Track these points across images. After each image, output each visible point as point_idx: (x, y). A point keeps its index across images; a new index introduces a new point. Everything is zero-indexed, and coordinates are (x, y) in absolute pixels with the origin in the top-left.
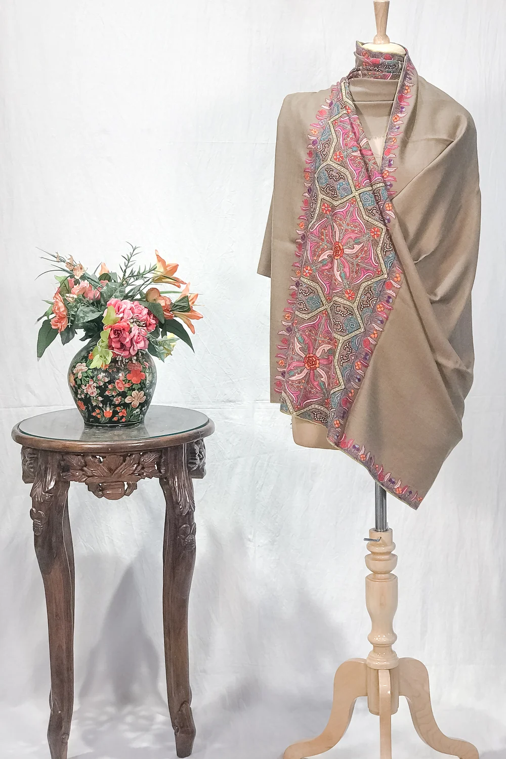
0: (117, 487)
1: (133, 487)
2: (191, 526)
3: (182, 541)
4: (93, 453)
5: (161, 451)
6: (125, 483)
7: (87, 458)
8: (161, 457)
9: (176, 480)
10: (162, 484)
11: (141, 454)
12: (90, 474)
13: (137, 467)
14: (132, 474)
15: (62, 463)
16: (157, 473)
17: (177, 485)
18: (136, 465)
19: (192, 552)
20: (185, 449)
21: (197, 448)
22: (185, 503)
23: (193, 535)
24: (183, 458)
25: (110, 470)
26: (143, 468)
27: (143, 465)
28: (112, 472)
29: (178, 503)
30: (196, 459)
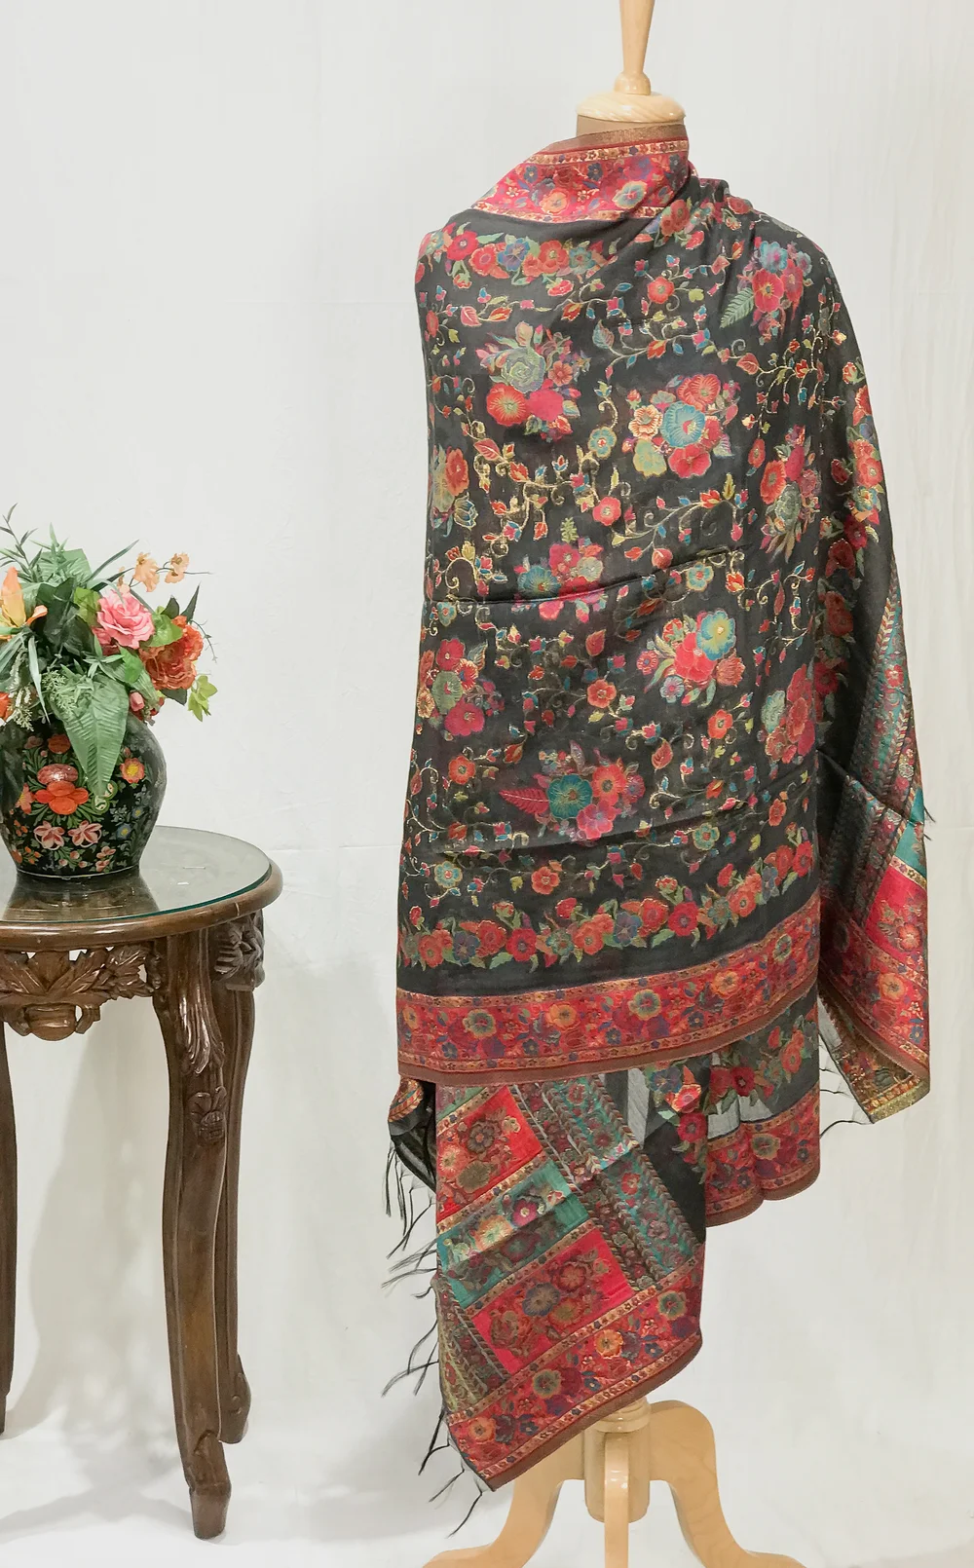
0: (64, 1014)
1: (92, 1015)
2: (213, 1097)
3: (195, 1125)
4: (18, 944)
5: (151, 945)
6: (78, 1008)
8: (151, 955)
9: (185, 1003)
10: (159, 1008)
11: (109, 949)
13: (100, 974)
14: (89, 989)
16: (142, 988)
17: (185, 1012)
18: (97, 972)
19: (216, 1145)
20: (204, 939)
21: (237, 934)
22: (201, 1049)
23: (218, 1113)
24: (200, 956)
25: (43, 980)
26: (113, 977)
27: (114, 972)
28: (48, 985)
29: (186, 1049)
30: (231, 956)
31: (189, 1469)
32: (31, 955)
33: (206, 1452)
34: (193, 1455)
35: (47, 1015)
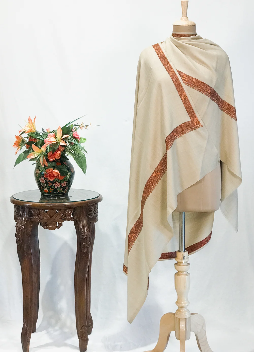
0: (55, 224)
1: (61, 225)
2: (87, 244)
3: (83, 251)
4: (44, 208)
5: (74, 209)
6: (58, 223)
7: (40, 210)
8: (74, 211)
9: (81, 222)
10: (75, 224)
12: (41, 218)
14: (61, 218)
15: (30, 212)
16: (72, 219)
17: (81, 225)
18: (62, 215)
19: (88, 256)
20: (85, 208)
21: (92, 208)
22: (85, 233)
23: (88, 248)
24: (85, 212)
25: (50, 216)
26: (65, 216)
27: (66, 215)
28: (51, 217)
29: (81, 233)
30: (91, 213)
31: (79, 334)
32: (47, 210)
33: (83, 330)
34: (80, 331)
35: (51, 224)
